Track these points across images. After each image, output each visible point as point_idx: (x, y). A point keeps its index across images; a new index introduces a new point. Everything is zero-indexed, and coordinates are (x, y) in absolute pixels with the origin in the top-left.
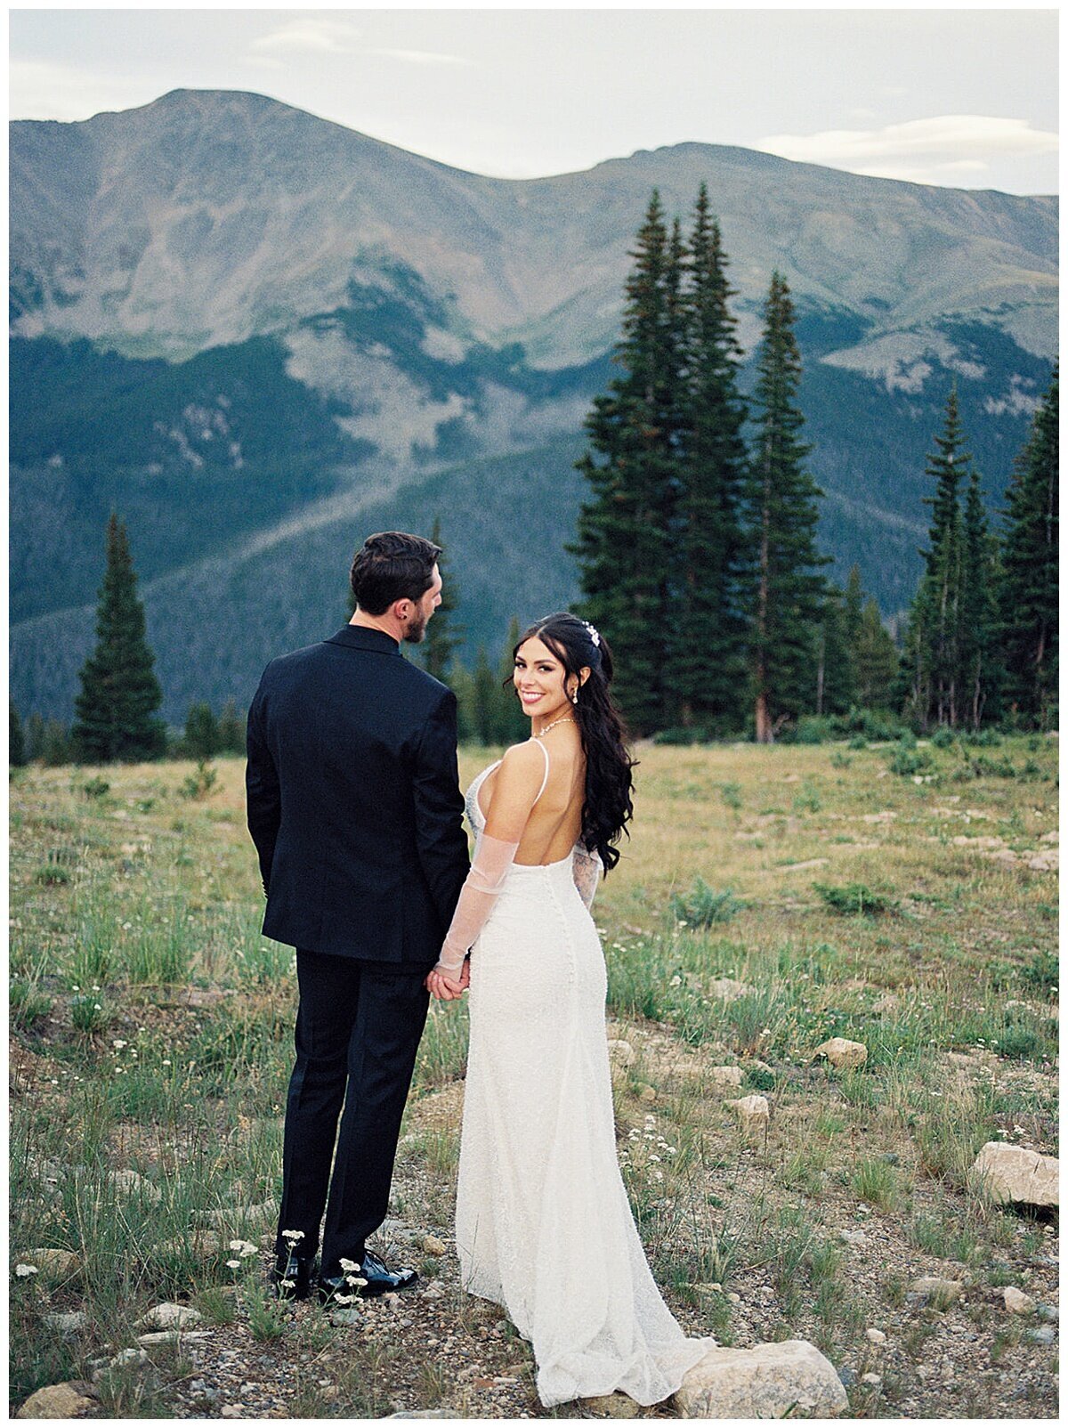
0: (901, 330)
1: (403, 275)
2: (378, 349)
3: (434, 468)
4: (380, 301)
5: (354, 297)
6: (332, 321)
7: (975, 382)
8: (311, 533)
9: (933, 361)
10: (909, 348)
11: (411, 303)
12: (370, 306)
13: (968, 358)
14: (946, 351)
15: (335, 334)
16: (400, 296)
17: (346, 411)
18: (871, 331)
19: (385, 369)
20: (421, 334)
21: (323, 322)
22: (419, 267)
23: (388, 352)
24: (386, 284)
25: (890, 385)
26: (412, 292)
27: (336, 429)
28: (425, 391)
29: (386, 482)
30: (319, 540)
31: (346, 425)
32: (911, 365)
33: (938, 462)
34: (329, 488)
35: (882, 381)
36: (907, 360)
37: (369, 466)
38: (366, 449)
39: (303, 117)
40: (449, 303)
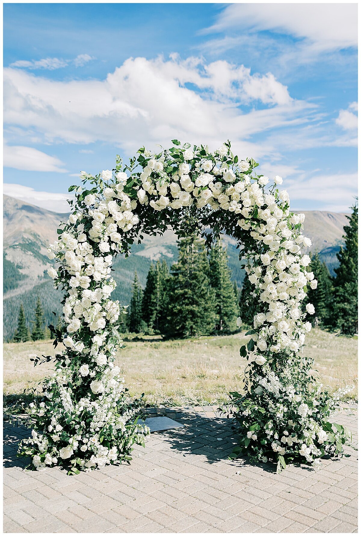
0: (154, 246)
1: (35, 235)
2: (29, 253)
3: (43, 281)
4: (30, 242)
5: (23, 240)
6: (18, 246)
7: (171, 258)
8: (12, 298)
9: (161, 254)
10: (156, 250)
11: (37, 242)
12: (27, 243)
13: (169, 252)
14: (164, 251)
15: (18, 249)
16: (35, 240)
17: (21, 268)
18: (147, 247)
19: (32, 258)
20: (40, 249)
21: (15, 247)
22: (40, 234)
23: (32, 254)
24: (31, 238)
25: (151, 259)
26: (37, 239)
27: (18, 272)
28: (41, 262)
29: (31, 284)
30: (14, 299)
31: (21, 271)
32: (156, 255)
34: (17, 286)
36: (155, 253)
37: (27, 280)
38: (25, 277)
40: (47, 242)
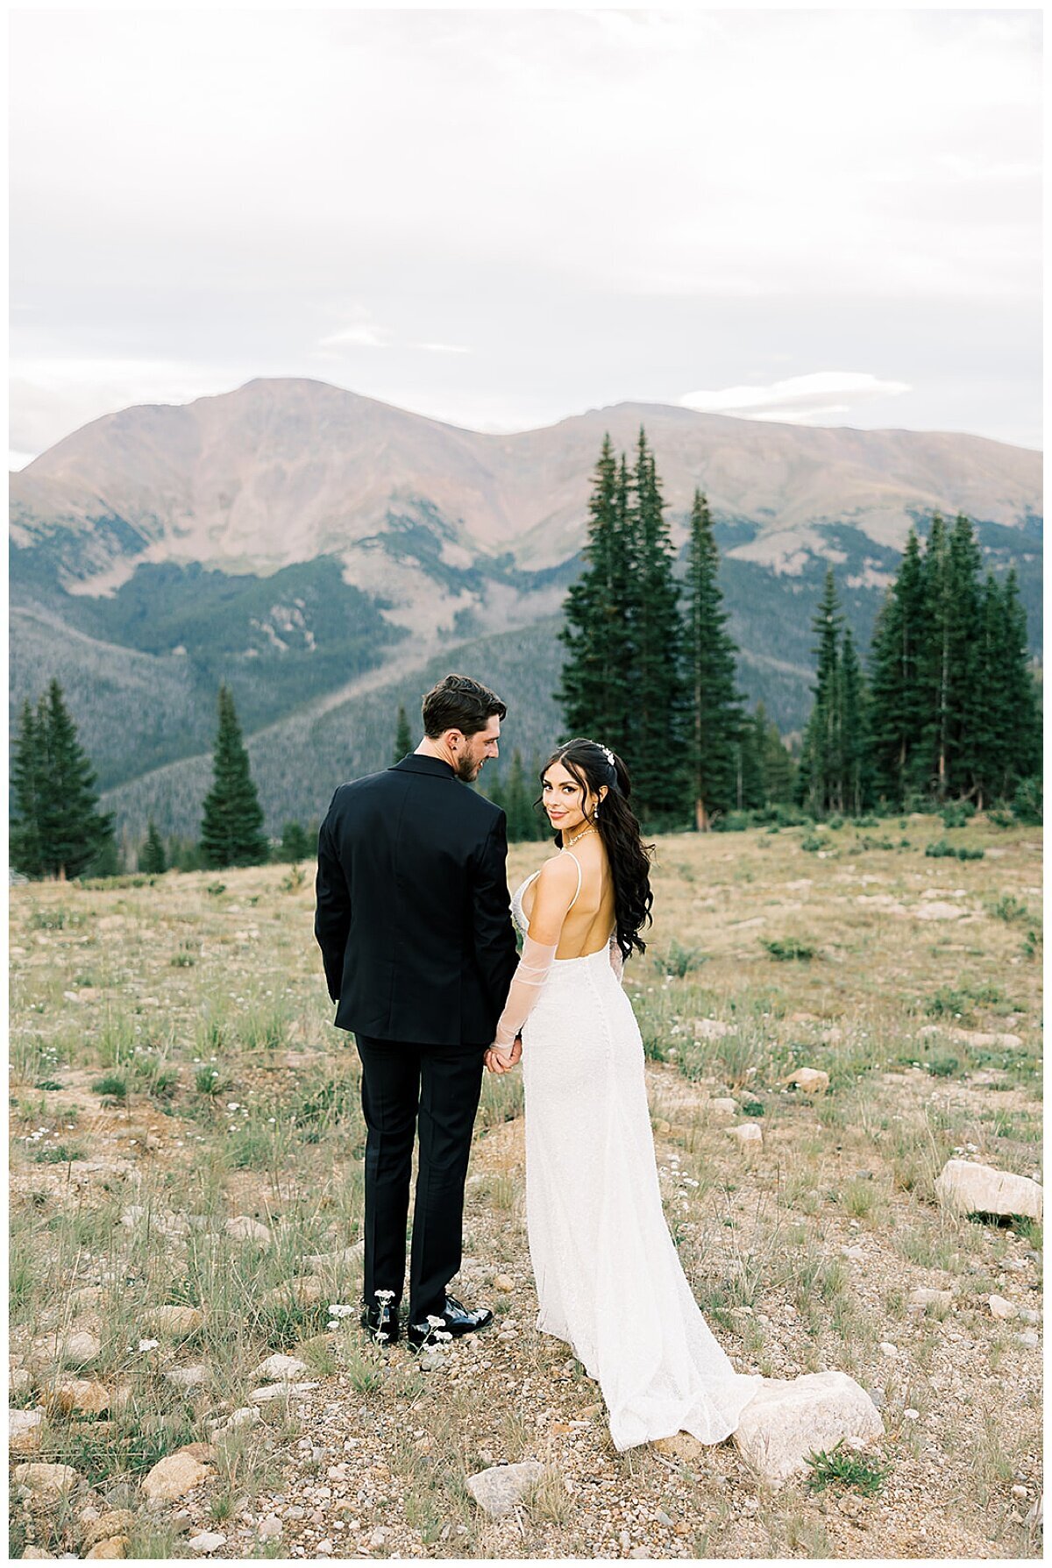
0: (785, 530)
1: (425, 506)
2: (410, 560)
3: (453, 644)
4: (410, 526)
5: (391, 524)
6: (375, 542)
7: (840, 565)
8: (367, 695)
9: (809, 552)
10: (791, 542)
11: (431, 526)
12: (402, 530)
13: (832, 547)
14: (818, 544)
15: (378, 551)
16: (424, 522)
17: (387, 606)
18: (763, 532)
19: (416, 575)
20: (440, 548)
21: (368, 543)
22: (437, 500)
23: (417, 563)
24: (413, 513)
25: (778, 570)
26: (431, 518)
27: (382, 619)
28: (446, 587)
29: (419, 655)
30: (373, 700)
31: (388, 616)
32: (793, 555)
33: (821, 622)
34: (378, 662)
35: (772, 567)
36: (790, 551)
37: (406, 644)
38: (402, 633)
39: (347, 395)
40: (459, 525)
